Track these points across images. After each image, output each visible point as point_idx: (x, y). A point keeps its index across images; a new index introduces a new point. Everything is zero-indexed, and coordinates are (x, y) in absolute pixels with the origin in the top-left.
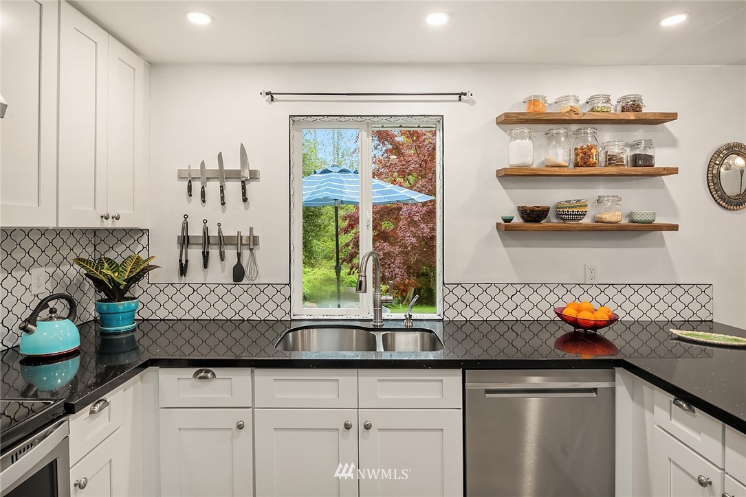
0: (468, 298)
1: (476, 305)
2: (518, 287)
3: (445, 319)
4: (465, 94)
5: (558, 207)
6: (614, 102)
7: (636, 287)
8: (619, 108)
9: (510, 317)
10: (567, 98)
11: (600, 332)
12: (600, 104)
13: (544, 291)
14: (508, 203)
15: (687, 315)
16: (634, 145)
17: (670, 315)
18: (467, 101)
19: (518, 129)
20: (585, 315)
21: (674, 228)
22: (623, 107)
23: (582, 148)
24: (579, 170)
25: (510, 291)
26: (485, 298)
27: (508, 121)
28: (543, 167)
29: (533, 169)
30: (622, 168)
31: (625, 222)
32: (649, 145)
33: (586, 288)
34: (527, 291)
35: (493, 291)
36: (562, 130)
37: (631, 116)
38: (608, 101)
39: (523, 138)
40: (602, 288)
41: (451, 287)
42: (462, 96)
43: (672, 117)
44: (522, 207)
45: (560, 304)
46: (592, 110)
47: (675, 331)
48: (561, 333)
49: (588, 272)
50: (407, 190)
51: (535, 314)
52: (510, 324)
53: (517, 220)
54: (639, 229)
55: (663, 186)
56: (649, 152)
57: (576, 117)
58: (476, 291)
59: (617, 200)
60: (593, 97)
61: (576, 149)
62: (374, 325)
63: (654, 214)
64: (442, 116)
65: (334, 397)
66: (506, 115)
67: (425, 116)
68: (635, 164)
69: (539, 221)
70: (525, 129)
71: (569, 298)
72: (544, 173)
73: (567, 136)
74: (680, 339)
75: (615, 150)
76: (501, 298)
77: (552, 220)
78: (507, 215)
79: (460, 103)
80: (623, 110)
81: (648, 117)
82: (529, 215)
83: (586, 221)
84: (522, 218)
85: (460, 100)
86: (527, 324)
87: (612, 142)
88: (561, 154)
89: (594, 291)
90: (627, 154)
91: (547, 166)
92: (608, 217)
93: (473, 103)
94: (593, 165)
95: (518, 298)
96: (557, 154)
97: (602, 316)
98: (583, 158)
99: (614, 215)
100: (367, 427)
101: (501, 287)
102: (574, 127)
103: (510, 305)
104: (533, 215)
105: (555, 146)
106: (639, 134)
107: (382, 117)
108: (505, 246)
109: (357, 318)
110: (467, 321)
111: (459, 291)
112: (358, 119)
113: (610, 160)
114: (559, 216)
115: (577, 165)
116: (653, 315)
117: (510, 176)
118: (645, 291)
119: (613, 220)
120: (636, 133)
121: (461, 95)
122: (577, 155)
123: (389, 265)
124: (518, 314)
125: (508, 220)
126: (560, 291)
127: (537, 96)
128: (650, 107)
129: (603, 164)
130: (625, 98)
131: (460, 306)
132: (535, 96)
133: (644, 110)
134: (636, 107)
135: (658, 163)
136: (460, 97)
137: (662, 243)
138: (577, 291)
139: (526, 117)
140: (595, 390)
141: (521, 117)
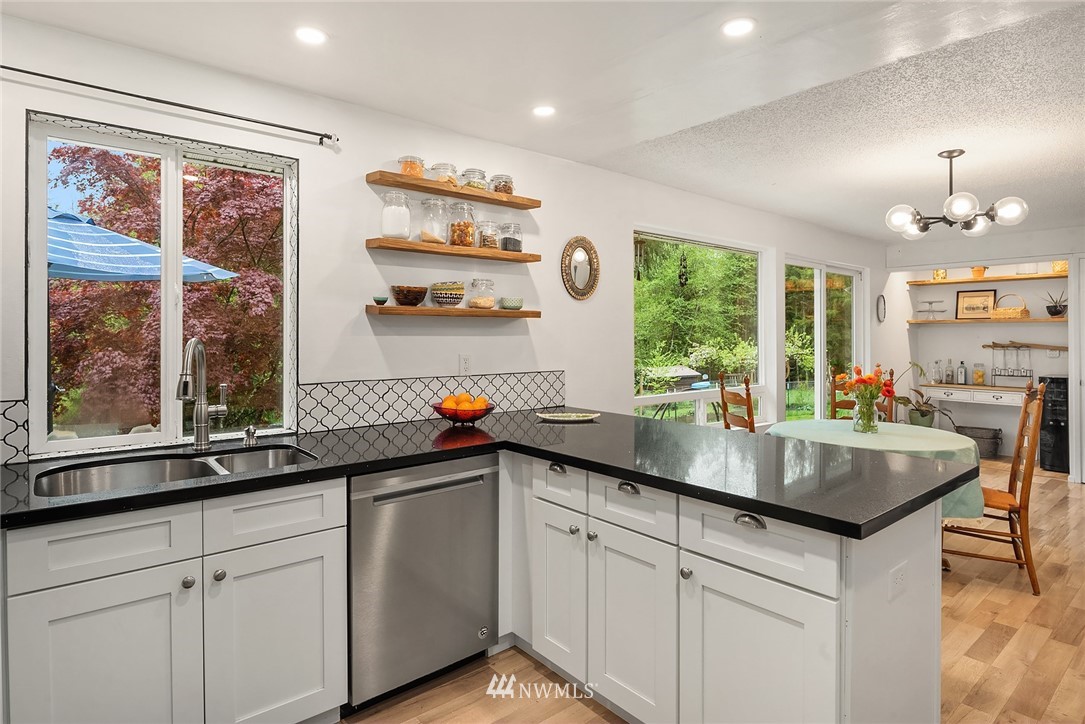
0: (330, 402)
1: (341, 410)
2: (391, 383)
3: (301, 431)
4: (330, 137)
5: (434, 288)
6: (488, 179)
7: (504, 376)
8: (492, 187)
9: (381, 421)
10: (444, 166)
11: (477, 424)
12: (476, 180)
13: (418, 386)
14: (379, 280)
15: (546, 402)
16: (504, 229)
17: (533, 403)
18: (330, 147)
19: (394, 193)
20: (466, 406)
21: (537, 315)
22: (496, 187)
23: (459, 225)
24: (457, 249)
25: (381, 389)
26: (351, 400)
27: (381, 181)
28: (418, 241)
29: (410, 243)
30: (495, 250)
31: (496, 308)
32: (518, 230)
33: (460, 380)
34: (400, 388)
35: (361, 390)
36: (439, 201)
37: (504, 197)
38: (484, 177)
39: (399, 205)
40: (476, 379)
41: (308, 389)
42: (325, 139)
43: (536, 204)
44: (398, 287)
45: (436, 401)
46: (469, 184)
47: (540, 415)
48: (436, 434)
49: (463, 362)
50: (192, 260)
51: (409, 414)
52: (381, 430)
53: (391, 303)
54: (508, 315)
55: (527, 273)
56: (517, 237)
57: (454, 189)
58: (341, 391)
59: (490, 285)
60: (468, 171)
61: (453, 225)
62: (196, 450)
63: (521, 301)
64: (297, 160)
65: (164, 547)
66: (381, 173)
67: (273, 155)
68: (505, 248)
69: (416, 305)
70: (402, 194)
71: (444, 393)
72: (422, 248)
73: (444, 209)
74: (545, 421)
75: (489, 232)
76: (371, 398)
77: (428, 304)
78: (380, 295)
79: (320, 147)
80: (497, 189)
81: (517, 201)
82: (406, 296)
83: (461, 306)
84: (398, 300)
85: (321, 143)
86: (400, 427)
87: (487, 223)
88: (437, 229)
89: (468, 384)
90: (499, 237)
91: (424, 241)
92: (483, 302)
93: (338, 150)
94: (469, 245)
95: (391, 397)
96: (432, 229)
97: (479, 406)
98: (459, 236)
99: (488, 300)
100: (219, 578)
101: (370, 385)
102: (450, 201)
103: (381, 406)
104: (409, 297)
105: (432, 219)
106: (508, 216)
107: (204, 145)
108: (376, 334)
109: (160, 445)
110: (329, 431)
111: (319, 393)
112: (163, 141)
113: (485, 241)
114: (437, 299)
115: (453, 243)
116: (519, 404)
117: (384, 249)
118: (512, 381)
119: (487, 305)
120: (506, 216)
121: (323, 136)
122: (454, 232)
123: (125, 388)
124: (391, 416)
125: (381, 302)
126: (436, 385)
127: (413, 157)
128: (519, 192)
129: (478, 245)
130: (497, 177)
131: (320, 412)
132: (411, 157)
133: (514, 193)
134: (506, 188)
135: (526, 249)
136: (321, 139)
137: (526, 331)
138: (452, 384)
139: (403, 180)
140: (481, 477)
141: (399, 179)
